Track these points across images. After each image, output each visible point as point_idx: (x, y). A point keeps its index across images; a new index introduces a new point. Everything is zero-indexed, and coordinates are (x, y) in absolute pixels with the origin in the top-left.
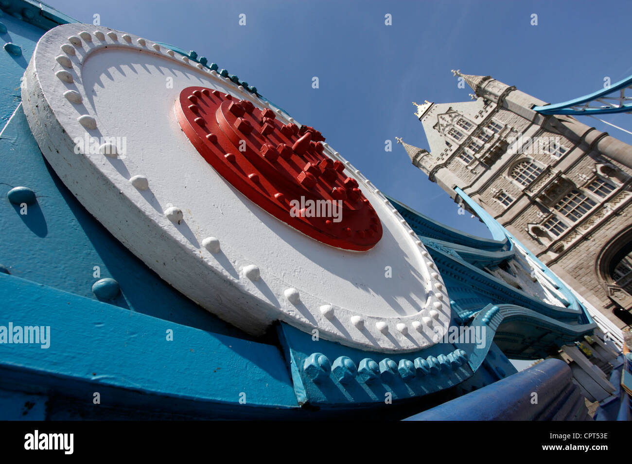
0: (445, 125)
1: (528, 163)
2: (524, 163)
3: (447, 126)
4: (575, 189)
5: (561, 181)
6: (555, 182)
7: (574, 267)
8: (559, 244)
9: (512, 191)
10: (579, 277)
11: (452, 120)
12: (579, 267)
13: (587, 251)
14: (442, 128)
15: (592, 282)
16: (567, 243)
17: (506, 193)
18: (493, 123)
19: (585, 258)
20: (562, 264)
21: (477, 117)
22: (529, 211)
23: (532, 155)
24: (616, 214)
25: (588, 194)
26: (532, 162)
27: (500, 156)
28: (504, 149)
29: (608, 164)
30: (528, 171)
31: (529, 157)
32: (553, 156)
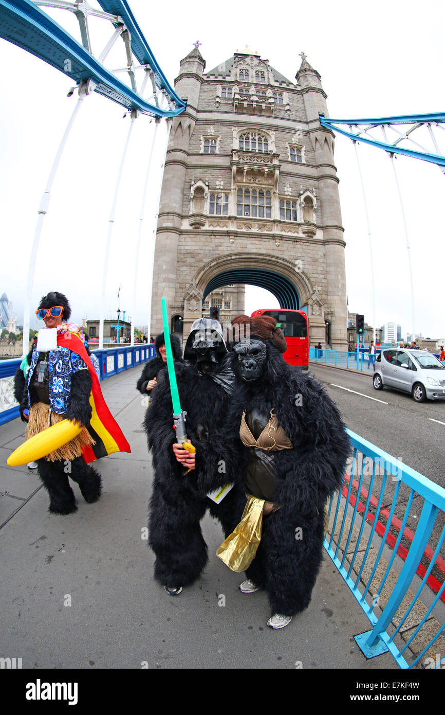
0: (246, 63)
1: (266, 140)
2: (263, 137)
3: (248, 64)
4: (272, 192)
5: (271, 174)
6: (266, 169)
7: (188, 251)
8: (203, 219)
9: (225, 145)
10: (182, 264)
11: (256, 66)
12: (192, 254)
13: (216, 246)
14: (241, 62)
15: (188, 277)
16: (209, 226)
17: (218, 142)
18: (281, 95)
19: (207, 252)
20: (183, 240)
21: (276, 81)
22: (216, 172)
23: (276, 138)
24: (273, 237)
25: (276, 204)
26: (269, 142)
27: (254, 115)
28: (263, 114)
29: (315, 199)
30: (257, 145)
31: (273, 137)
32: (289, 154)
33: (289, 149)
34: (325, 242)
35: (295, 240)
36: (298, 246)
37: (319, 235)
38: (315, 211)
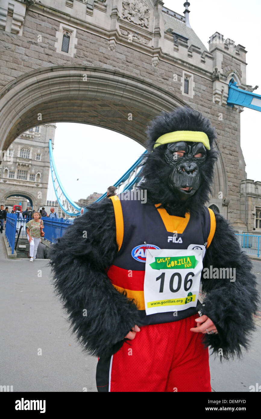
1: (29, 151)
2: (28, 149)
4: (28, 172)
5: (28, 166)
6: (27, 165)
8: (7, 180)
16: (8, 182)
19: (7, 189)
23: (33, 151)
24: (26, 186)
25: (29, 176)
26: (30, 152)
27: (26, 140)
28: (30, 139)
29: (41, 175)
30: (26, 153)
31: (32, 150)
32: (36, 157)
33: (36, 155)
34: (41, 188)
35: (33, 187)
36: (33, 189)
37: (41, 186)
38: (40, 178)
